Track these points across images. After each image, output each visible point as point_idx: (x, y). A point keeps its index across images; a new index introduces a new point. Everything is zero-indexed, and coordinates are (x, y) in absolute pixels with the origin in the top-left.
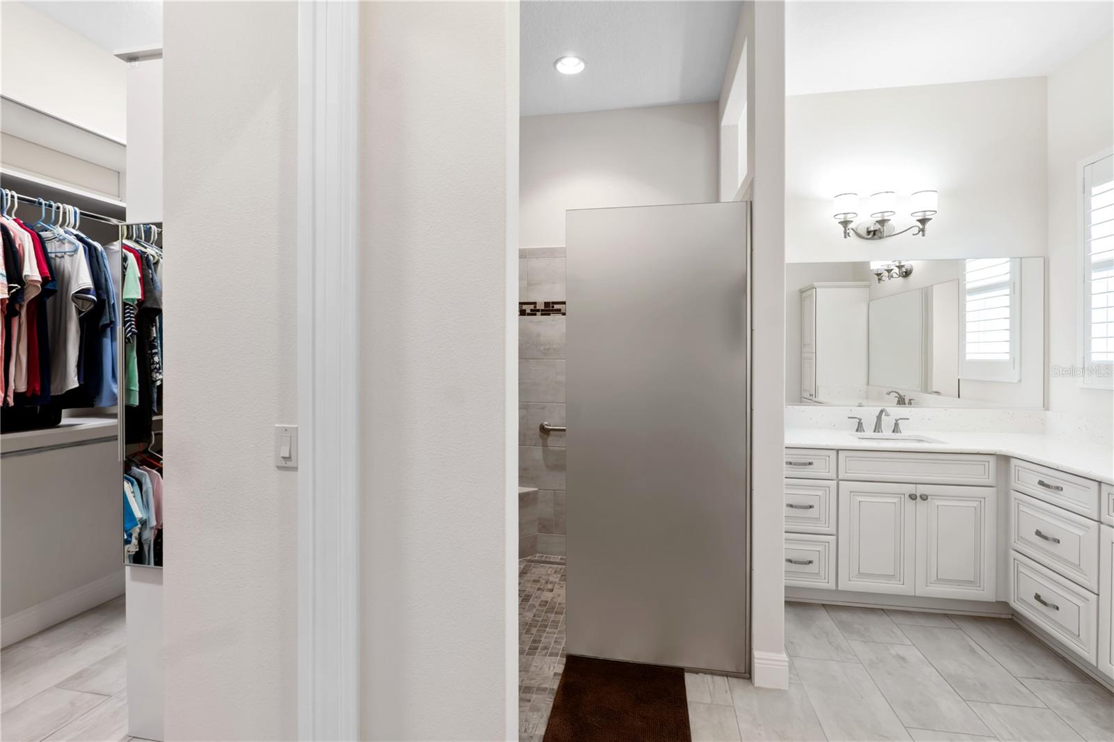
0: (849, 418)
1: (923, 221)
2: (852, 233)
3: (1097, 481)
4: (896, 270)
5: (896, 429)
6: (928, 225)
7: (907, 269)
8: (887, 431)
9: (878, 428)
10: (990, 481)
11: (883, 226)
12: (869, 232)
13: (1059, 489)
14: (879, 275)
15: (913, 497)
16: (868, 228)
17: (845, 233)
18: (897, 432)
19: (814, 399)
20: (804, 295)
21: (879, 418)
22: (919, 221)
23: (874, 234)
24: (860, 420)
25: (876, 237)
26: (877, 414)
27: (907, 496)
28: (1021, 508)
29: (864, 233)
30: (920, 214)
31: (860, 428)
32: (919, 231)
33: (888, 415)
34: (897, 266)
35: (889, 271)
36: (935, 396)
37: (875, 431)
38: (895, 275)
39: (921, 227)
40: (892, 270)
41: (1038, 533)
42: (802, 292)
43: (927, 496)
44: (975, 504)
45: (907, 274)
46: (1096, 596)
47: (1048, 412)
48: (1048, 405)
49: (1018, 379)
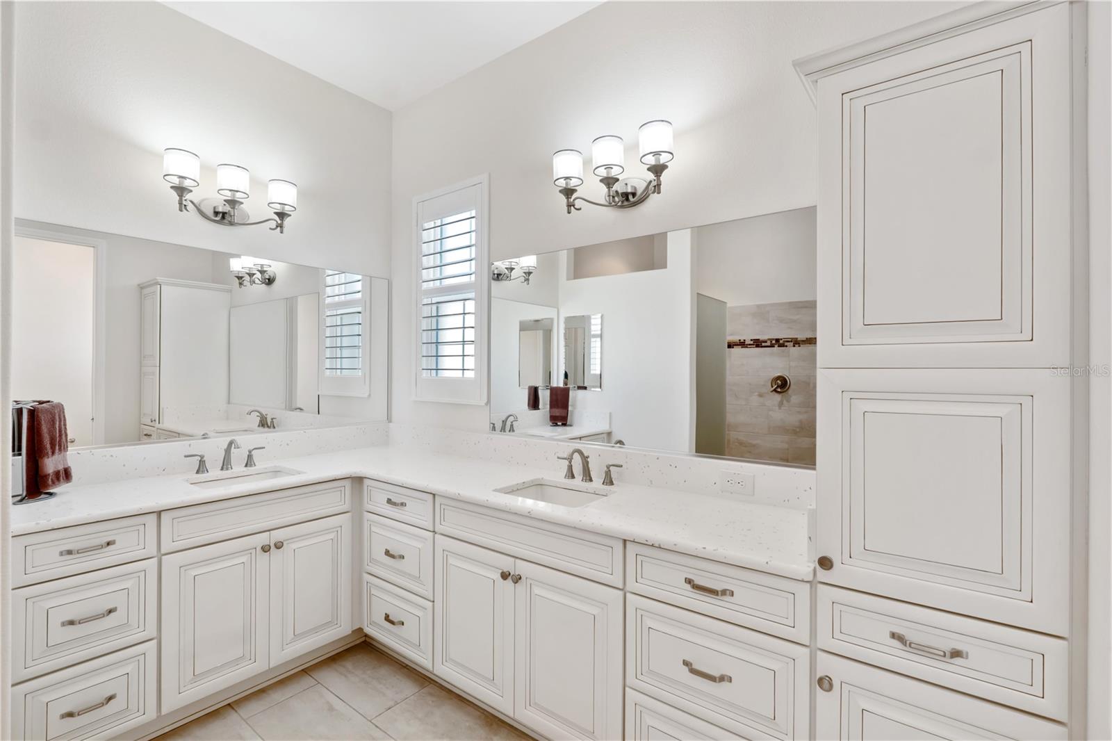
0: (186, 456)
1: (282, 215)
2: (190, 207)
3: (431, 493)
4: (258, 275)
5: (249, 462)
6: (287, 221)
7: (270, 276)
8: (238, 468)
9: (226, 464)
10: (346, 507)
11: (234, 208)
12: (216, 213)
13: (403, 504)
14: (240, 278)
15: (267, 548)
16: (215, 208)
17: (180, 203)
18: (251, 466)
19: (157, 425)
20: (146, 291)
21: (228, 451)
22: (277, 214)
23: (223, 217)
24: (202, 457)
25: (225, 221)
26: (226, 447)
27: (259, 549)
28: (373, 529)
29: (210, 213)
30: (278, 206)
31: (202, 467)
32: (277, 226)
33: (238, 448)
34: (258, 271)
35: (251, 275)
36: (297, 413)
37: (222, 469)
38: (257, 281)
39: (279, 222)
40: (254, 274)
41: (387, 553)
42: (141, 287)
43: (282, 543)
44: (332, 536)
45: (270, 281)
46: (431, 603)
47: (391, 424)
48: (391, 418)
49: (368, 394)
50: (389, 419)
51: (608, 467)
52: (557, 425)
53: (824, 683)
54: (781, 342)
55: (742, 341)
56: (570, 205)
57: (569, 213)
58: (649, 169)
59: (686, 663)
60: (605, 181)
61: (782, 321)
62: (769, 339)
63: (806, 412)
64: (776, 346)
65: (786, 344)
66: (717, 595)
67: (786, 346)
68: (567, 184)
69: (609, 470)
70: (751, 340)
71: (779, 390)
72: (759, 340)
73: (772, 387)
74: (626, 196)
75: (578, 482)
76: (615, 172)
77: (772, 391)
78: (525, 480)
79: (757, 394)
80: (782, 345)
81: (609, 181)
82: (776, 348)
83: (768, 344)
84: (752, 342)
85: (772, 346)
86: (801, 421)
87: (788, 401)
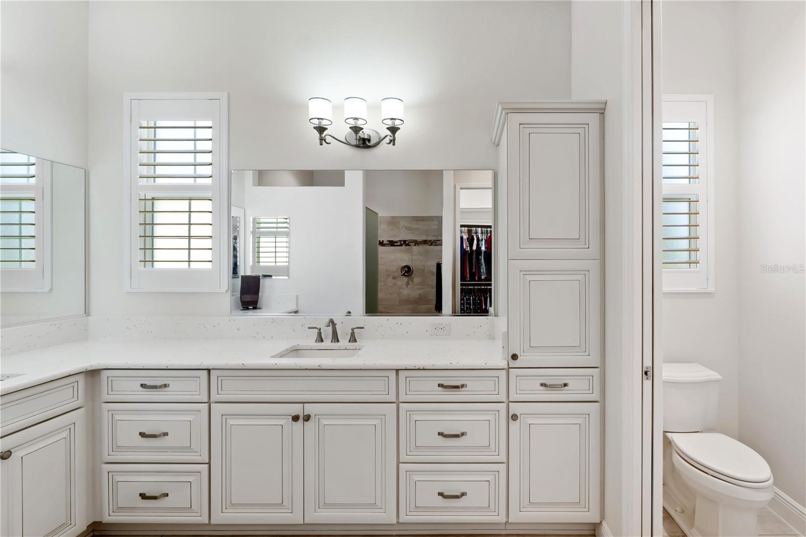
3: (206, 369)
10: (79, 403)
13: (164, 386)
28: (118, 417)
41: (142, 435)
44: (64, 435)
46: (207, 466)
47: (89, 317)
48: (89, 312)
49: (50, 288)
50: (87, 312)
51: (353, 330)
52: (248, 309)
53: (515, 417)
54: (407, 242)
55: (381, 241)
56: (322, 140)
57: (321, 144)
58: (388, 128)
59: (440, 434)
60: (354, 129)
61: (408, 228)
62: (399, 241)
63: (423, 289)
64: (404, 245)
65: (410, 244)
66: (459, 388)
67: (410, 245)
68: (320, 123)
69: (354, 332)
70: (388, 241)
71: (406, 274)
72: (392, 241)
73: (402, 272)
74: (364, 140)
75: (327, 343)
76: (360, 123)
77: (402, 275)
78: (288, 348)
79: (391, 277)
80: (407, 245)
81: (356, 129)
82: (404, 247)
83: (399, 244)
84: (388, 243)
85: (401, 245)
86: (420, 295)
87: (412, 281)
